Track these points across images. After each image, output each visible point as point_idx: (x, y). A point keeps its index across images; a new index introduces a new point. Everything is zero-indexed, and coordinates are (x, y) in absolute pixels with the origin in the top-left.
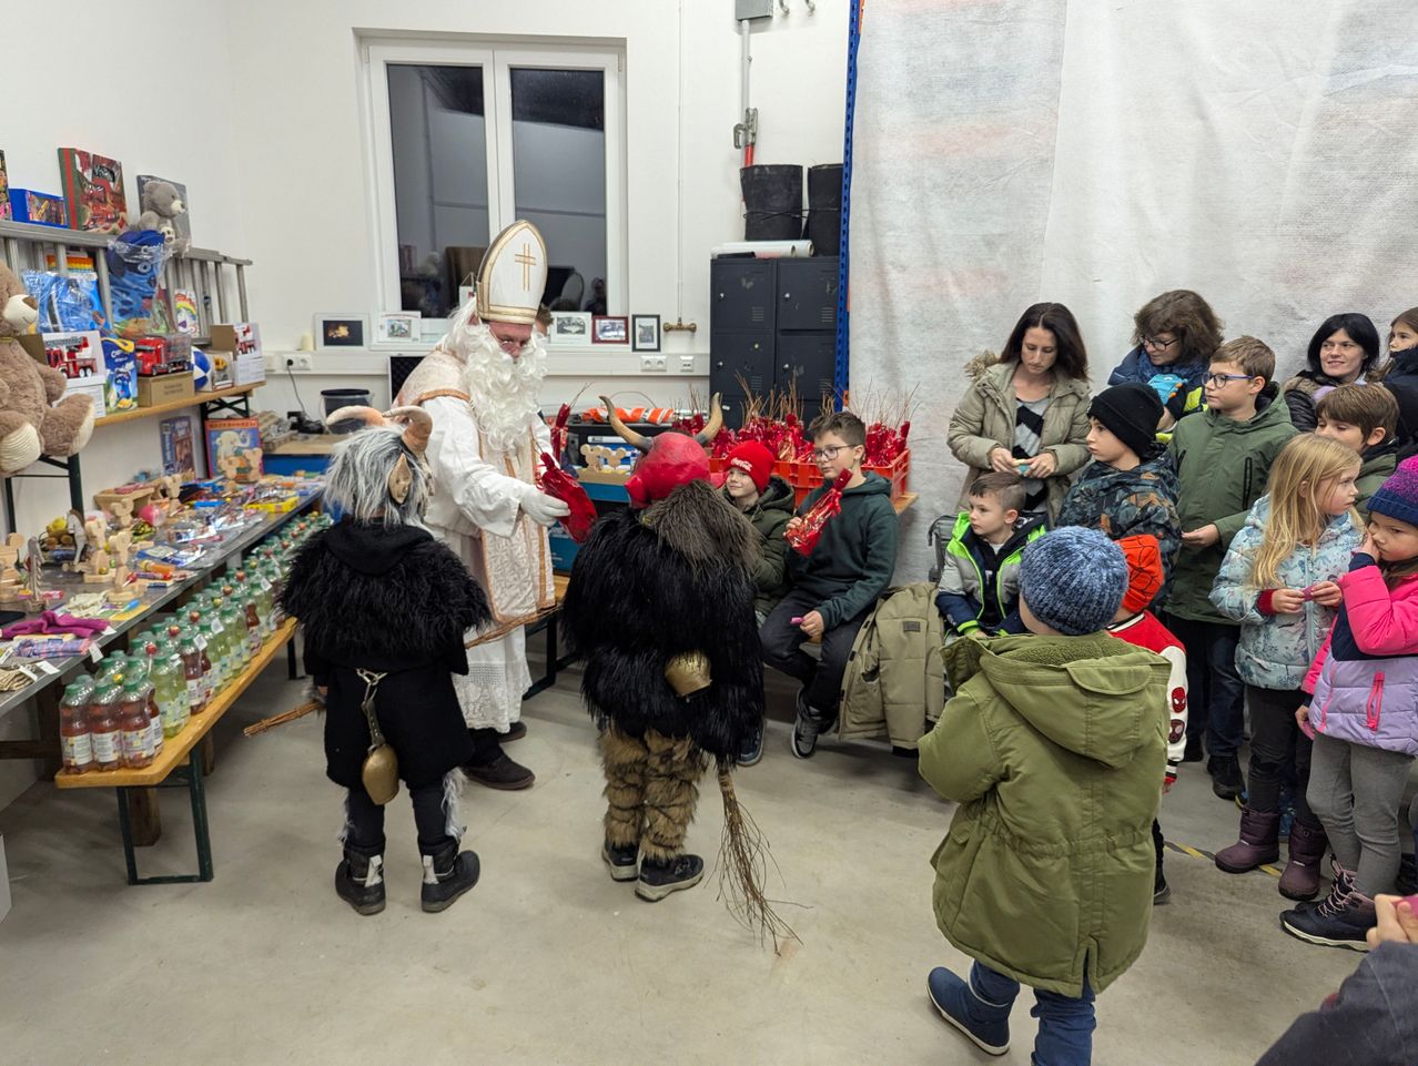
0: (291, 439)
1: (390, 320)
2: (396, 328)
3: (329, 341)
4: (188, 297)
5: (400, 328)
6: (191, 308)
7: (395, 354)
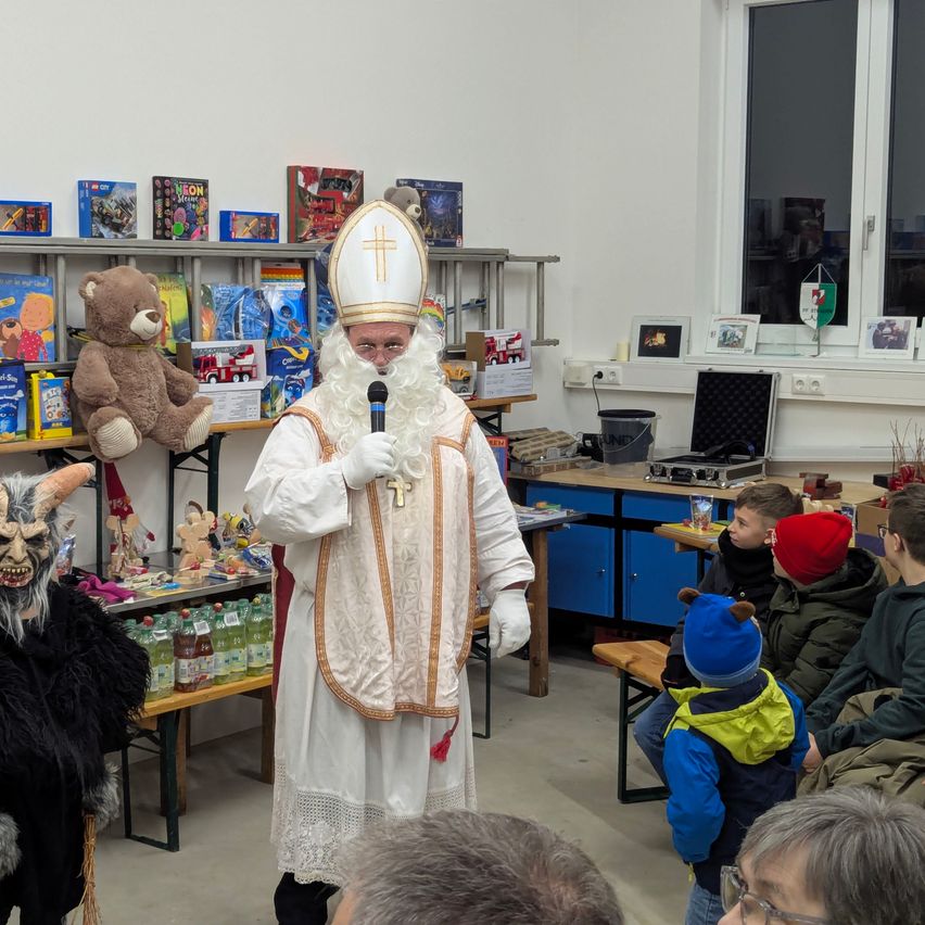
0: (573, 466)
1: (723, 326)
2: (728, 336)
3: (646, 350)
4: (435, 303)
5: (733, 335)
6: (438, 314)
7: (705, 368)
